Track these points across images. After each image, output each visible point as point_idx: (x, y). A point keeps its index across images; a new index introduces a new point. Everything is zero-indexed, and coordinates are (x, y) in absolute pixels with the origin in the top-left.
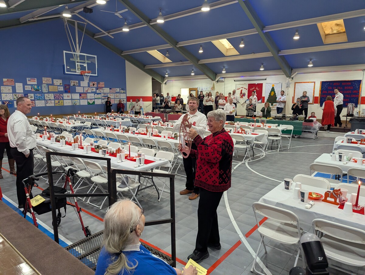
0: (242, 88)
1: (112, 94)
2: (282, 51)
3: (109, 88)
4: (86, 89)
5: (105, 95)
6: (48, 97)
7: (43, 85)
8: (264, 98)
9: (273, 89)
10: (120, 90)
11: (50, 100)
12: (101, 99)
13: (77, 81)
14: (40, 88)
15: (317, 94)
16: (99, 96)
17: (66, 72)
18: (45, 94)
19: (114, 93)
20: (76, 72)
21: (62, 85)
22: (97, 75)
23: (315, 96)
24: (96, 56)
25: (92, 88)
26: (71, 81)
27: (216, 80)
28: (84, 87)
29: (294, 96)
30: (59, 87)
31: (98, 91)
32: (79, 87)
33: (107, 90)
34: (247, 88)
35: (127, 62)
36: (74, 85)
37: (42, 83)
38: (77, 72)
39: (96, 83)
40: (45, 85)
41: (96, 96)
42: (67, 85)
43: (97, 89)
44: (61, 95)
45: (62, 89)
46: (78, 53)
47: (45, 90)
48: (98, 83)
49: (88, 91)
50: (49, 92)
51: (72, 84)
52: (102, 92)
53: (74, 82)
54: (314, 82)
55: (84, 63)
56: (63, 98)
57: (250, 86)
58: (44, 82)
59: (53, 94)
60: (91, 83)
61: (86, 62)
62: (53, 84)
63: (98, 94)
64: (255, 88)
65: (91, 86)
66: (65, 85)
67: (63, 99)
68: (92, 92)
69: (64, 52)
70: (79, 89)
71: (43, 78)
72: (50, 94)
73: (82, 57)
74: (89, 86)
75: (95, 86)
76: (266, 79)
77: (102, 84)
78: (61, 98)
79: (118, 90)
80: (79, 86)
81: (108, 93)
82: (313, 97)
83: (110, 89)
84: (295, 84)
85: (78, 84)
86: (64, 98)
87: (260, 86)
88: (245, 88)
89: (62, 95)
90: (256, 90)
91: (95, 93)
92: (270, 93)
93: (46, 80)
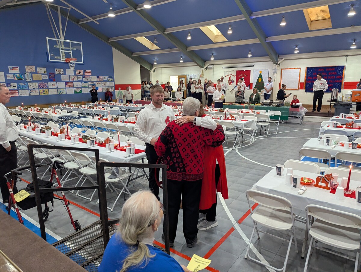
0: (230, 74)
1: (99, 82)
2: (269, 37)
3: (96, 77)
4: (72, 77)
5: (93, 84)
6: (32, 86)
7: (26, 74)
8: (252, 84)
9: (260, 76)
10: (107, 78)
11: (34, 89)
12: (88, 87)
13: (63, 70)
14: (23, 77)
15: (303, 80)
16: (86, 84)
17: (50, 60)
18: (29, 83)
19: (102, 81)
20: (60, 60)
21: (46, 73)
22: (83, 63)
23: (301, 82)
24: (81, 43)
25: (78, 77)
26: (56, 69)
27: (205, 67)
28: (69, 75)
29: (281, 82)
30: (43, 75)
31: (84, 80)
32: (64, 76)
33: (94, 78)
34: (235, 75)
35: (114, 50)
36: (59, 73)
37: (25, 72)
38: (62, 59)
39: (82, 71)
40: (28, 73)
41: (83, 84)
42: (51, 73)
43: (84, 77)
44: (45, 84)
45: (46, 77)
46: (62, 40)
47: (28, 79)
48: (85, 71)
49: (75, 80)
50: (33, 81)
51: (57, 72)
52: (89, 80)
53: (59, 71)
54: (300, 69)
55: (69, 50)
56: (48, 86)
57: (239, 73)
58: (27, 70)
59: (37, 83)
60: (77, 71)
61: (71, 49)
62: (36, 73)
63: (85, 82)
64: (243, 75)
65: (77, 74)
66: (49, 73)
67: (48, 88)
68: (79, 81)
69: (48, 38)
70: (64, 78)
71: (26, 67)
72: (34, 83)
73: (66, 44)
74: (75, 74)
75: (82, 74)
76: (253, 66)
77: (89, 72)
78: (46, 87)
79: (106, 78)
80: (65, 74)
81: (95, 81)
82: (299, 83)
83: (98, 77)
84: (282, 70)
85: (63, 72)
86: (50, 87)
87: (248, 72)
88: (233, 75)
89: (47, 84)
90: (244, 77)
91: (82, 81)
92: (258, 80)
93: (29, 68)
